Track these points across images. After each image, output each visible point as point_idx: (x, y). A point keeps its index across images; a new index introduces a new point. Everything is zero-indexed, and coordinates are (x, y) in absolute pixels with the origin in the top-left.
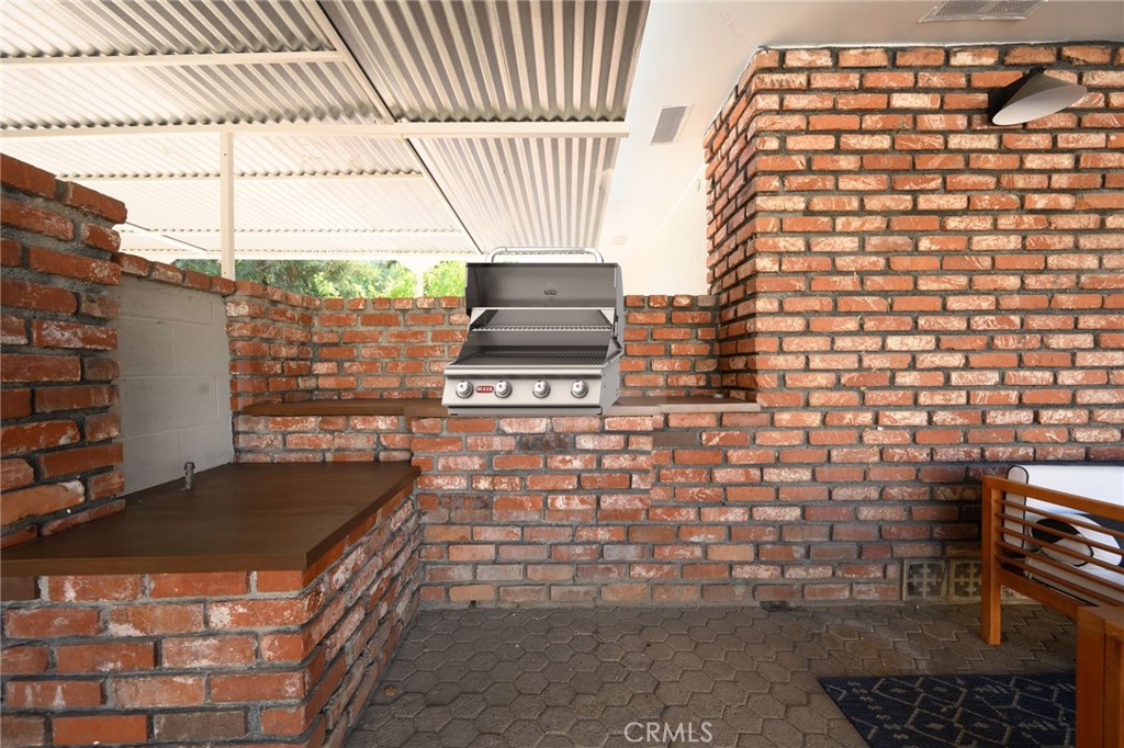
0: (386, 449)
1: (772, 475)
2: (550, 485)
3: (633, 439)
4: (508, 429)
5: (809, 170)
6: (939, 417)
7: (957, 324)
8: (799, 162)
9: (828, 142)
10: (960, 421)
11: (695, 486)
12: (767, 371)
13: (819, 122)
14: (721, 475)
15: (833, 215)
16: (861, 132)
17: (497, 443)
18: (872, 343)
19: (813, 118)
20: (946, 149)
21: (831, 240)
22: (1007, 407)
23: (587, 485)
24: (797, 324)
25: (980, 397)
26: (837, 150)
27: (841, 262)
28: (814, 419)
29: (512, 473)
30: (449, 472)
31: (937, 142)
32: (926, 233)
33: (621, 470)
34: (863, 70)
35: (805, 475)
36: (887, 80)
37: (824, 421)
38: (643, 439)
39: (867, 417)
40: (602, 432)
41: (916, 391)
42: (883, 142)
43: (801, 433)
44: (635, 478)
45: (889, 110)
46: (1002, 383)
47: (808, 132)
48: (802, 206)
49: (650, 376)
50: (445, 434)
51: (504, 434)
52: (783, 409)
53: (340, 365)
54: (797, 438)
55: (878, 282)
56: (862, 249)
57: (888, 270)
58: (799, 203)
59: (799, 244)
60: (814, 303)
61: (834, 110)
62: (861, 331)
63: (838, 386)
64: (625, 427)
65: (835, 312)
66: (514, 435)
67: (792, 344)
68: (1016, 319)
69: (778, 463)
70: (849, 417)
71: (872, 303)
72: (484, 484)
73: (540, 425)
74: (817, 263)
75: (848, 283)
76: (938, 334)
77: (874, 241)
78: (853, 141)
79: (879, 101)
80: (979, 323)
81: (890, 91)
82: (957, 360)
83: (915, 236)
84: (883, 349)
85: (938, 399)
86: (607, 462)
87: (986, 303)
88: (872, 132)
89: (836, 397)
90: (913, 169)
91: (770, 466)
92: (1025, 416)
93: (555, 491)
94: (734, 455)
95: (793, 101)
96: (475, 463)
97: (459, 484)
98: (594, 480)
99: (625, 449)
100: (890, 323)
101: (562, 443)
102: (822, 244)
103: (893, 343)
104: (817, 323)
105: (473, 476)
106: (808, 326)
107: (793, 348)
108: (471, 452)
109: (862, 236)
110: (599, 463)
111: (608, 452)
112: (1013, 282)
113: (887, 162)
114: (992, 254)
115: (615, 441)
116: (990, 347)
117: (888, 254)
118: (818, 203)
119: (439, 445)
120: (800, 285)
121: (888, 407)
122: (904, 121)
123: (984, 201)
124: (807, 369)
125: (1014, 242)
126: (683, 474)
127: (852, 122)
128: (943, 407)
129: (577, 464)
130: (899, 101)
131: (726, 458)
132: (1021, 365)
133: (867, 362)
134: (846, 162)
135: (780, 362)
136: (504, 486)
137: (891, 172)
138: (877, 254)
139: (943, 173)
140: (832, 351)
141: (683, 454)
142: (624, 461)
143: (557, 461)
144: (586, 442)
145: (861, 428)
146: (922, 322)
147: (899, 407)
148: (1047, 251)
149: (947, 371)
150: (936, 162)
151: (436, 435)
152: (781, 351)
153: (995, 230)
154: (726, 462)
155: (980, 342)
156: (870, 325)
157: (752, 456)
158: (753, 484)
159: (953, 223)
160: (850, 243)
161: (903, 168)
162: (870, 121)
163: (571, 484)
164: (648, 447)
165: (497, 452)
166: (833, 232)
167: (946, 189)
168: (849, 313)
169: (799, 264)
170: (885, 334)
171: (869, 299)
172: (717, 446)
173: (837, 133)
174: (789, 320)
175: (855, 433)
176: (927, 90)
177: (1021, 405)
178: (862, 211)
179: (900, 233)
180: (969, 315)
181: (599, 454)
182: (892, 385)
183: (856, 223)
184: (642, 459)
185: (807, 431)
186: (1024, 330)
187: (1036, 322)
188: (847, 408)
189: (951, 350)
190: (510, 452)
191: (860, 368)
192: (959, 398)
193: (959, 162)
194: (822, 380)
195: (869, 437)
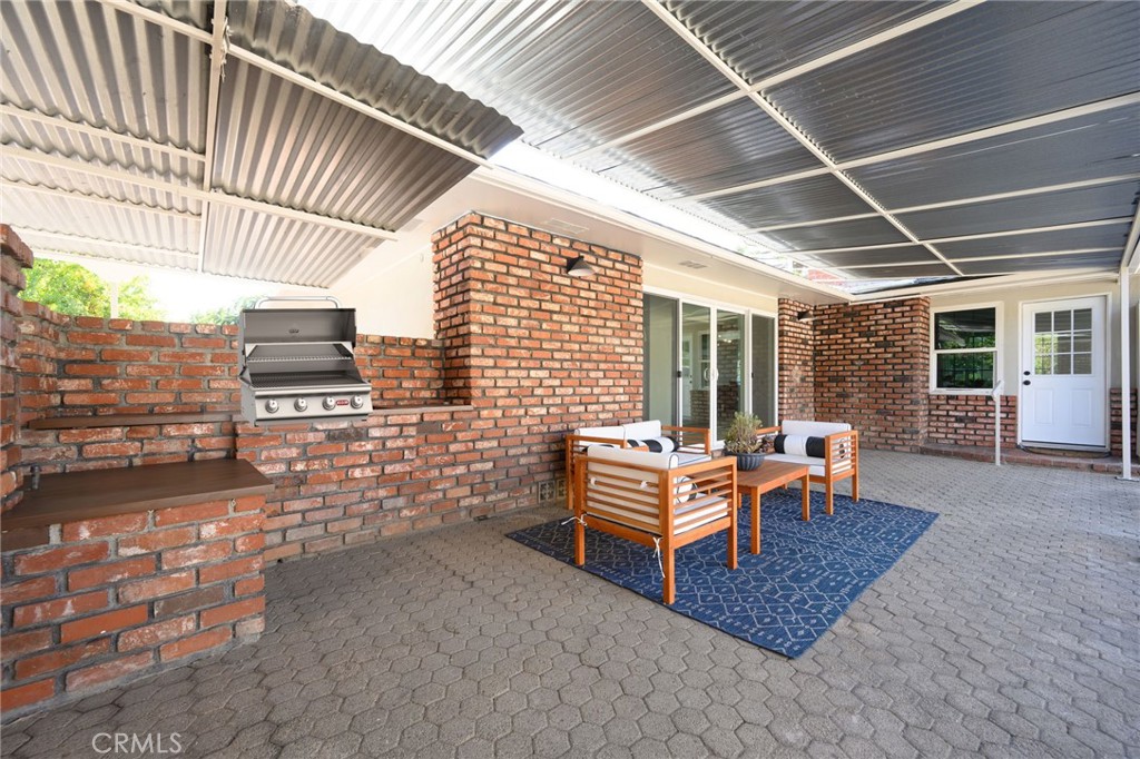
0: (200, 450)
1: (479, 445)
2: (350, 463)
3: (405, 429)
4: (320, 427)
5: (495, 282)
6: (552, 410)
7: (557, 365)
8: (491, 276)
9: (503, 269)
10: (559, 412)
11: (439, 455)
12: (476, 388)
13: (500, 257)
14: (453, 448)
15: (507, 306)
16: (518, 266)
17: (311, 437)
18: (524, 373)
19: (497, 255)
20: (552, 282)
21: (505, 319)
22: (575, 404)
23: (375, 460)
25: (567, 400)
26: (508, 274)
27: (511, 331)
28: (498, 413)
29: (322, 457)
30: (270, 461)
31: (548, 278)
32: (546, 321)
33: (398, 448)
34: (519, 236)
35: (495, 443)
36: (528, 243)
37: (503, 414)
38: (411, 429)
39: (522, 412)
40: (386, 425)
41: (542, 397)
42: (527, 273)
43: (493, 421)
44: (406, 452)
45: (529, 258)
46: (574, 394)
47: (494, 261)
48: (492, 300)
49: (401, 392)
50: (267, 433)
51: (317, 430)
52: (484, 408)
53: (98, 382)
54: (491, 424)
55: (525, 343)
56: (519, 326)
57: (530, 338)
58: (490, 298)
59: (490, 320)
60: (498, 352)
61: (506, 253)
62: (519, 367)
63: (510, 395)
64: (401, 422)
65: (508, 357)
66: (324, 431)
68: (578, 364)
69: (482, 438)
70: (514, 411)
71: (524, 353)
72: (300, 467)
73: (344, 424)
74: (500, 331)
75: (513, 342)
76: (550, 369)
77: (524, 322)
78: (514, 270)
79: (525, 253)
80: (566, 365)
81: (530, 249)
82: (557, 382)
83: (540, 321)
84: (529, 377)
85: (551, 402)
86: (389, 444)
87: (568, 356)
88: (523, 268)
89: (510, 401)
90: (539, 289)
91: (478, 440)
92: (582, 408)
93: (354, 466)
94: (460, 436)
95: (488, 244)
96: (294, 452)
97: (280, 468)
98: (380, 456)
99: (400, 435)
100: (531, 364)
101: (361, 435)
102: (502, 321)
103: (533, 373)
104: (500, 362)
105: (290, 462)
106: (496, 363)
107: (489, 375)
108: (289, 445)
109: (519, 319)
110: (384, 444)
111: (389, 438)
112: (577, 347)
113: (529, 283)
114: (570, 333)
115: (394, 431)
116: (569, 376)
117: (530, 329)
118: (500, 300)
119: (263, 442)
120: (492, 342)
121: (531, 406)
122: (536, 265)
123: (566, 309)
124: (495, 387)
125: (576, 329)
126: (432, 449)
127: (513, 260)
128: (553, 405)
129: (369, 447)
130: (534, 255)
131: (455, 437)
132: (580, 385)
133: (522, 383)
134: (512, 281)
135: (483, 383)
136: (316, 467)
137: (531, 289)
138: (525, 328)
139: (552, 293)
140: (507, 377)
141: (432, 437)
142: (400, 443)
143: (355, 446)
144: (375, 433)
145: (520, 417)
146: (544, 363)
147: (535, 406)
148: (588, 334)
149: (553, 387)
150: (548, 287)
151: (260, 435)
153: (570, 322)
154: (456, 440)
155: (565, 374)
156: (523, 364)
157: (468, 435)
158: (469, 451)
159: (555, 317)
160: (513, 322)
161: (536, 288)
162: (522, 262)
163: (365, 460)
164: (414, 433)
165: (310, 444)
166: (506, 316)
167: (552, 301)
168: (514, 358)
169: (491, 330)
170: (529, 369)
171: (523, 351)
172: (451, 431)
173: (508, 265)
174: (487, 360)
175: (517, 420)
176: (544, 252)
177: (581, 403)
178: (519, 307)
179: (535, 319)
180: (562, 361)
181: (384, 440)
182: (532, 395)
183: (516, 312)
184: (411, 440)
185: (496, 419)
186: (581, 369)
187: (585, 365)
188: (514, 407)
189: (555, 378)
190: (320, 443)
191: (519, 386)
192: (558, 400)
193: (556, 289)
194: (503, 392)
195: (523, 422)
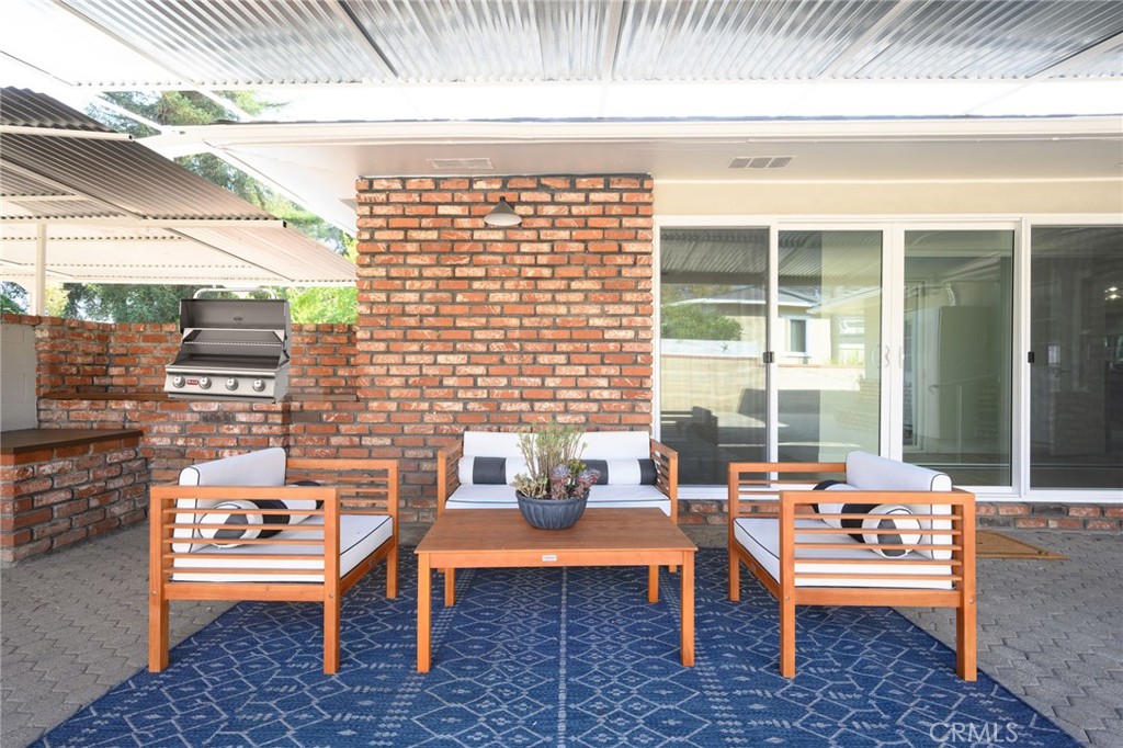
0: (130, 421)
1: (367, 441)
2: (220, 443)
3: (270, 416)
4: (195, 409)
5: (388, 252)
6: (471, 406)
7: (481, 348)
8: (382, 247)
9: (400, 235)
10: (483, 409)
11: (319, 447)
13: (394, 223)
14: (334, 441)
15: (404, 279)
16: (420, 228)
17: (189, 417)
18: (428, 359)
19: (391, 220)
20: (472, 240)
21: (402, 295)
22: (512, 400)
23: (242, 444)
24: (382, 346)
25: (496, 393)
26: (406, 240)
27: (409, 309)
28: (393, 406)
29: (198, 435)
30: (160, 434)
31: (466, 235)
32: (461, 291)
33: (263, 435)
34: (421, 192)
35: (387, 441)
36: (435, 197)
37: (398, 407)
39: (425, 406)
40: (251, 411)
41: (456, 389)
42: (433, 235)
43: (385, 415)
44: (271, 440)
45: (437, 216)
46: (509, 386)
47: (388, 228)
48: (384, 274)
49: (336, 380)
50: (159, 411)
51: (193, 412)
52: (375, 399)
53: (127, 369)
54: (382, 418)
55: (431, 321)
56: (421, 302)
57: (437, 314)
58: (382, 272)
59: (382, 297)
60: (392, 334)
61: (404, 216)
62: (421, 352)
63: (407, 386)
64: (265, 409)
66: (199, 412)
67: (379, 359)
68: (517, 345)
69: (370, 434)
70: (414, 404)
71: (427, 334)
72: (180, 442)
73: (214, 407)
74: (392, 309)
75: (412, 322)
76: (469, 353)
77: (428, 296)
78: (414, 235)
79: (430, 210)
80: (495, 347)
81: (437, 204)
82: (481, 370)
83: (454, 293)
84: (435, 363)
85: (470, 395)
86: (255, 430)
87: (498, 335)
88: (427, 229)
89: (405, 392)
90: (452, 251)
91: (366, 435)
92: (525, 406)
93: (223, 447)
94: (343, 428)
95: (378, 210)
96: (176, 429)
97: (166, 442)
98: (246, 441)
99: (266, 422)
100: (439, 347)
101: (228, 418)
102: (397, 297)
104: (394, 346)
105: (174, 437)
106: (388, 347)
107: (379, 361)
108: (174, 422)
109: (421, 292)
110: (250, 430)
111: (255, 423)
112: (514, 322)
113: (435, 247)
114: (502, 304)
115: (258, 417)
116: (502, 362)
117: (436, 303)
118: (394, 272)
119: (155, 418)
120: (383, 322)
121: (439, 399)
122: (447, 222)
123: (496, 272)
124: (388, 375)
125: (515, 297)
127: (415, 222)
129: (236, 430)
130: (442, 210)
131: (338, 430)
132: (521, 374)
133: (424, 371)
134: (411, 247)
135: (371, 370)
136: (192, 444)
137: (439, 253)
138: (431, 303)
139: (472, 254)
140: (404, 363)
141: (312, 427)
142: (265, 429)
143: (224, 429)
144: (242, 417)
145: (423, 412)
146: (458, 346)
147: (446, 400)
148: (536, 303)
149: (475, 377)
150: (466, 247)
151: (153, 412)
152: (372, 364)
153: (502, 290)
154: (338, 433)
155: (495, 359)
156: (427, 348)
157: (354, 429)
158: (355, 447)
159: (477, 285)
160: (413, 297)
161: (446, 251)
162: (425, 222)
163: (233, 443)
164: (280, 421)
165: (189, 423)
166: (404, 290)
167: (471, 264)
168: (414, 340)
169: (383, 310)
170: (436, 353)
171: (426, 332)
172: (333, 422)
173: (406, 230)
174: (376, 344)
175: (419, 415)
176: (461, 204)
177: (522, 399)
178: (421, 278)
179: (445, 291)
180: (488, 342)
181: (249, 425)
182: (441, 385)
184: (275, 428)
185: (389, 413)
186: (522, 352)
187: (530, 347)
188: (414, 400)
189: (477, 364)
190: (196, 423)
191: (421, 375)
192: (483, 394)
193: (480, 248)
194: (397, 381)
